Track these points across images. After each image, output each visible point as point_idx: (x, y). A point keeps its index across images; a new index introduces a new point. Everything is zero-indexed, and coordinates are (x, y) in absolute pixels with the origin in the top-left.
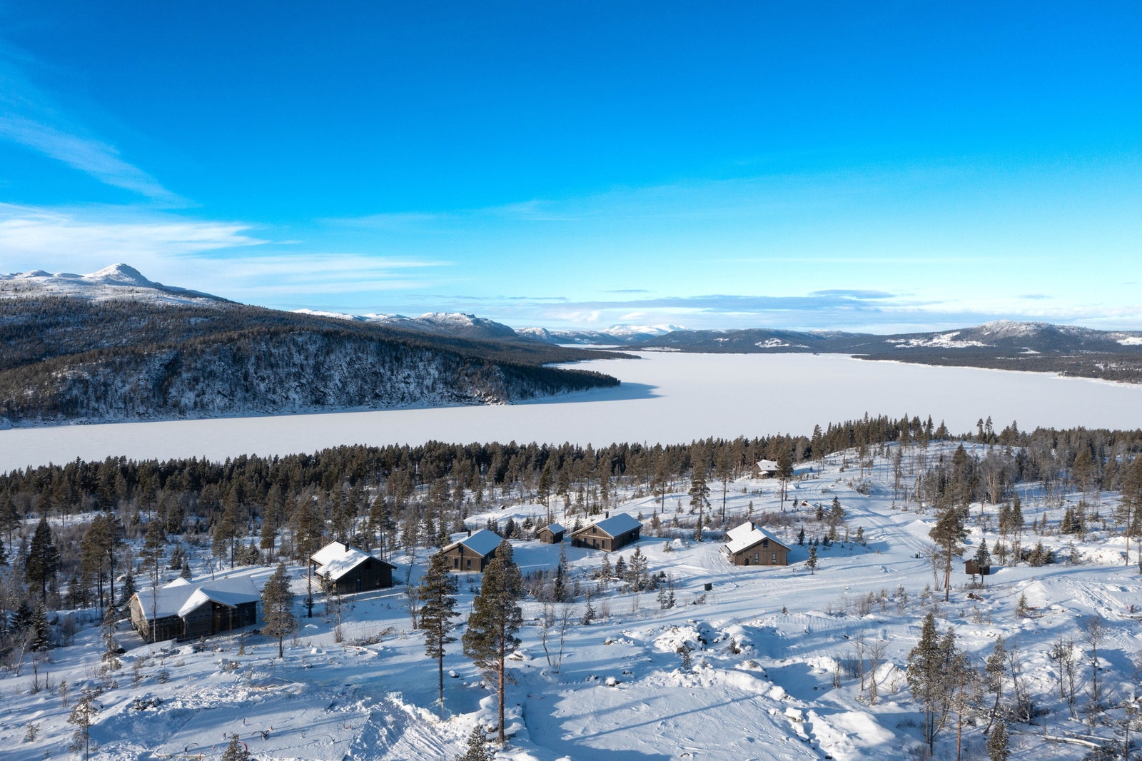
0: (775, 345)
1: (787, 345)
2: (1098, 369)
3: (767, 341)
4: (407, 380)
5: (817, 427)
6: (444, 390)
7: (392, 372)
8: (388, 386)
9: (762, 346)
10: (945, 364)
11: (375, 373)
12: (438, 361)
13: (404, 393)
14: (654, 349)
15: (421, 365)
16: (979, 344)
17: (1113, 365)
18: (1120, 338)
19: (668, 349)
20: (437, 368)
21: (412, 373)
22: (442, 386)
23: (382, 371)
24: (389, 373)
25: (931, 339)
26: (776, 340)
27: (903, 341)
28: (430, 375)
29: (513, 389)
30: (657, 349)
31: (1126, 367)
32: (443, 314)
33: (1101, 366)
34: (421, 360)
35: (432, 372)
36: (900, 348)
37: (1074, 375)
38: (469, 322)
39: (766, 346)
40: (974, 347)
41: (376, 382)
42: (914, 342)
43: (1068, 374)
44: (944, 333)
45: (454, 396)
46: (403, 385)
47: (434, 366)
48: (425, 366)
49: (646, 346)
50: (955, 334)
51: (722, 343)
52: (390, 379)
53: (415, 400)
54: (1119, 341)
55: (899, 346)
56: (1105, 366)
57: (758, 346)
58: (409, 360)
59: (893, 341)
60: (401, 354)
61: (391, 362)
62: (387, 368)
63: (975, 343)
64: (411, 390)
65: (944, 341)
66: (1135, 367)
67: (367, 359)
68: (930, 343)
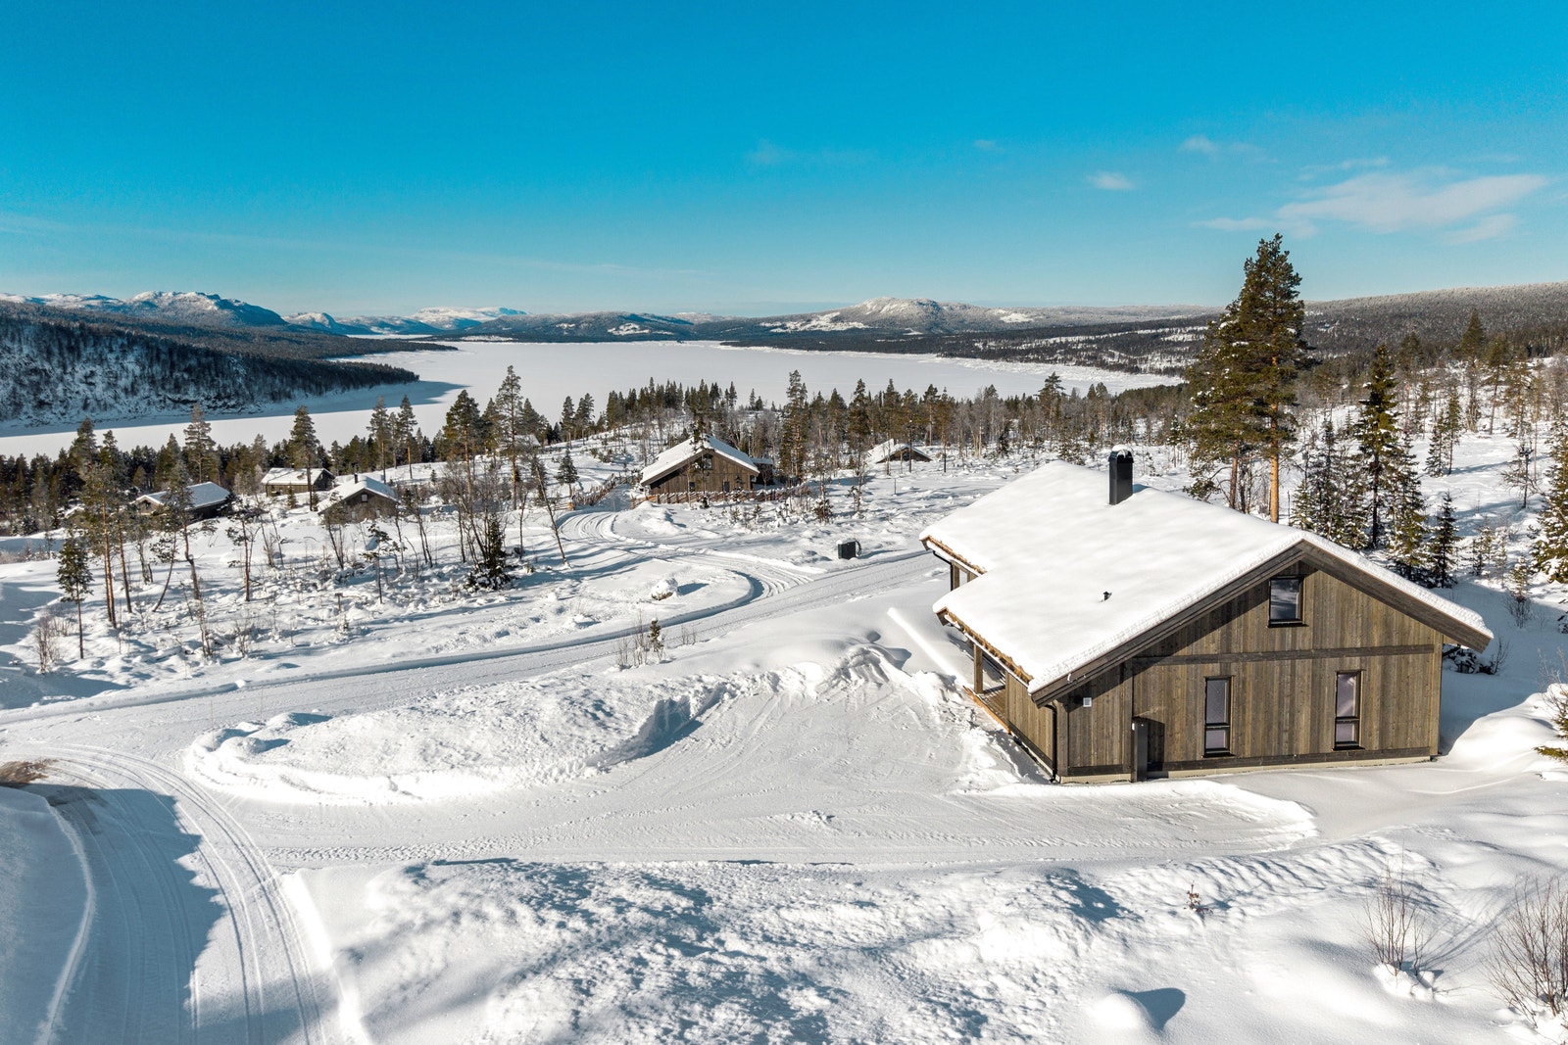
0: (632, 332)
1: (646, 331)
2: (978, 349)
3: (622, 327)
4: (90, 380)
5: (568, 399)
6: (152, 392)
7: (64, 367)
8: (60, 388)
9: (616, 333)
10: (822, 348)
11: (35, 371)
12: (137, 350)
13: (87, 398)
14: (477, 338)
15: (111, 357)
16: (861, 326)
17: (992, 344)
18: (1003, 315)
19: (497, 338)
20: (137, 362)
21: (98, 369)
22: (147, 387)
23: (47, 367)
24: (59, 371)
25: (809, 321)
26: (633, 325)
27: (779, 324)
28: (127, 371)
29: (260, 389)
30: (482, 338)
31: (1005, 345)
32: (170, 294)
33: (980, 345)
34: (111, 351)
35: (131, 367)
36: (777, 334)
37: (952, 355)
38: (211, 306)
39: (622, 333)
40: (854, 330)
41: (39, 383)
42: (791, 325)
43: (946, 356)
44: (823, 314)
45: (168, 402)
46: (83, 387)
47: (131, 358)
48: (117, 358)
49: (466, 335)
50: (835, 315)
51: (567, 329)
52: (61, 380)
53: (105, 409)
54: (1002, 319)
55: (774, 331)
56: (985, 345)
57: (611, 334)
58: (90, 350)
59: (768, 325)
60: (77, 342)
61: (61, 354)
62: (55, 362)
63: (856, 324)
64: (98, 395)
65: (823, 323)
66: (1013, 345)
67: (21, 350)
68: (808, 326)
